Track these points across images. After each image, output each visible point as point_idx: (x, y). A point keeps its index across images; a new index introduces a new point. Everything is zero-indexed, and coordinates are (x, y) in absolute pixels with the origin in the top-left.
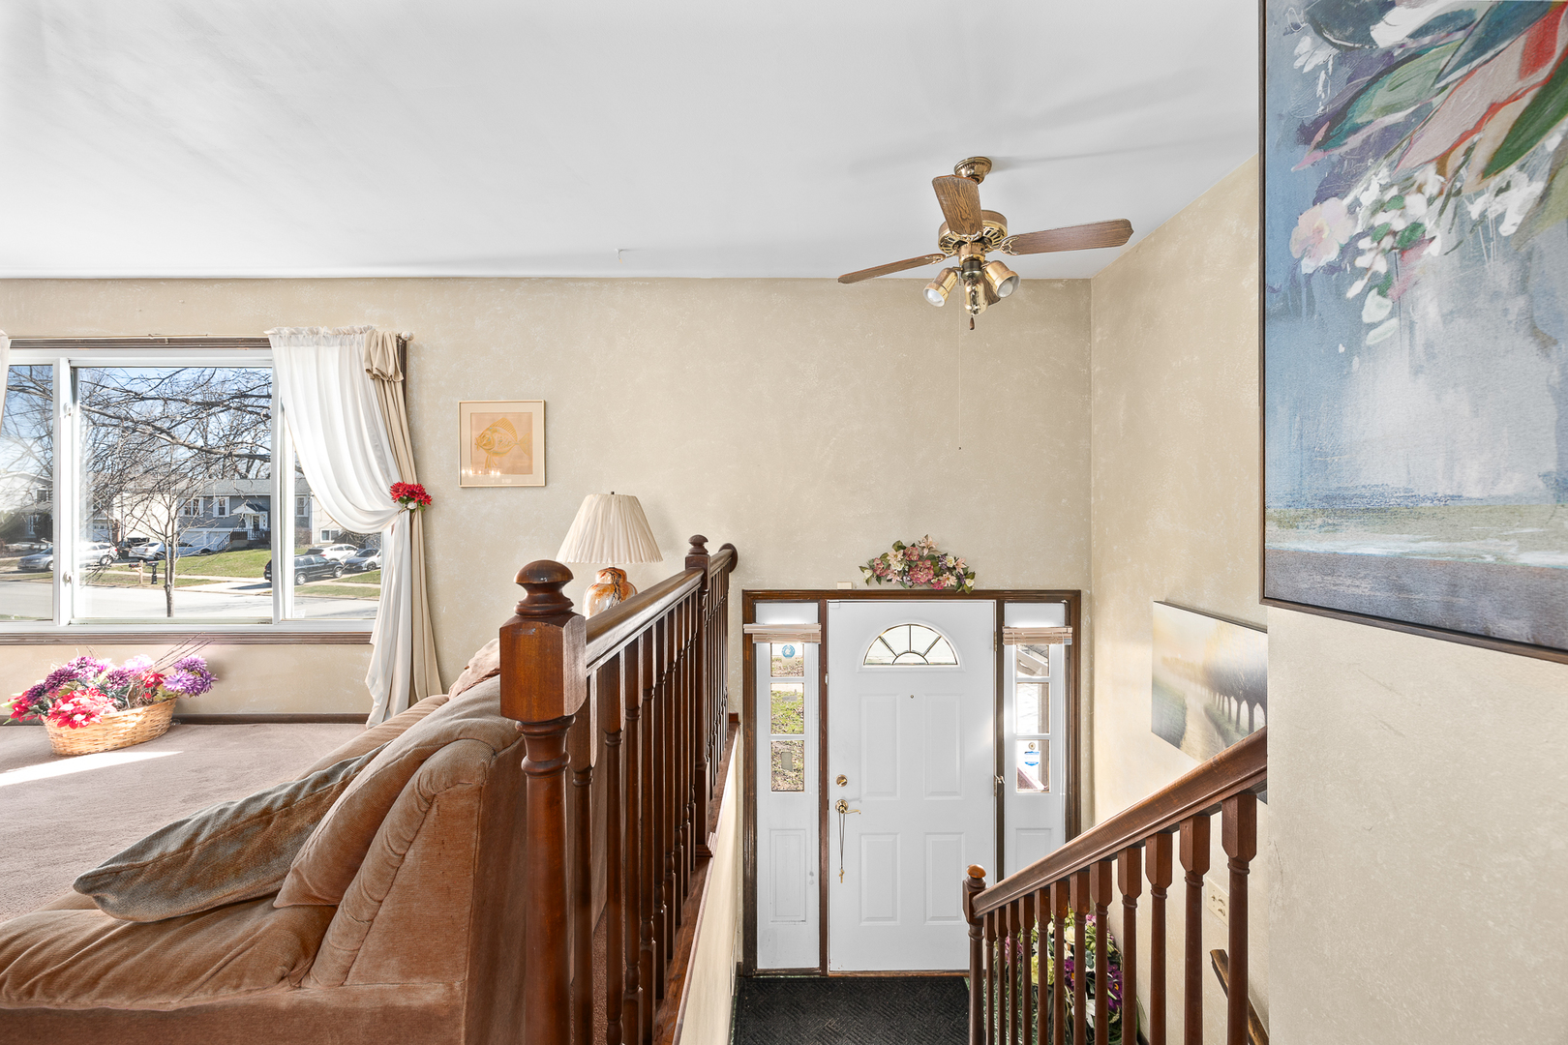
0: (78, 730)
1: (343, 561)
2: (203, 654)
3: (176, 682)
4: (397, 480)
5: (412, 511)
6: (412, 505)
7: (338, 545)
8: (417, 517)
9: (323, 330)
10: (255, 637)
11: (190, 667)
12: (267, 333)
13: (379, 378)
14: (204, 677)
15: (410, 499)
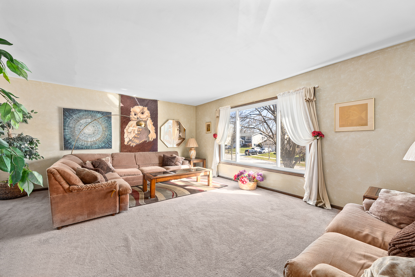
0: (244, 185)
1: (258, 151)
2: (262, 172)
3: (258, 178)
4: (313, 130)
5: (318, 139)
6: (318, 138)
7: (257, 147)
8: (319, 141)
9: (291, 91)
10: (273, 170)
11: (261, 175)
12: (277, 95)
13: (308, 101)
14: (263, 178)
15: (317, 136)
